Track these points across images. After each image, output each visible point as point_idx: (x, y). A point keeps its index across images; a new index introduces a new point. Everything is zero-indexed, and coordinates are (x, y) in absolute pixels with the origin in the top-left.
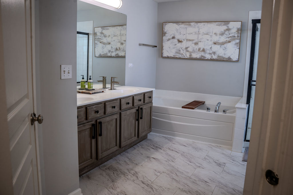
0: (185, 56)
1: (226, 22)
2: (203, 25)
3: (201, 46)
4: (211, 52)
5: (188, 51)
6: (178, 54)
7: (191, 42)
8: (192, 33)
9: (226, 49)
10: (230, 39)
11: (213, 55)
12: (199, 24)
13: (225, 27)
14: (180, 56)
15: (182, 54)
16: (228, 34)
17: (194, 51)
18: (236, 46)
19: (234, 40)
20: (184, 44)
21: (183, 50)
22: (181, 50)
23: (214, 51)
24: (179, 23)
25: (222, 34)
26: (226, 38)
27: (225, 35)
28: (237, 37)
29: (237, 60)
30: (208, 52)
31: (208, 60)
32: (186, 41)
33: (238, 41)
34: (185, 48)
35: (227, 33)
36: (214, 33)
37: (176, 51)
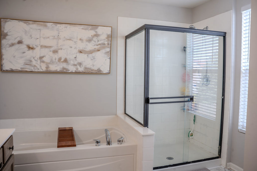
0: (40, 69)
1: (94, 26)
2: (65, 27)
3: (62, 54)
4: (76, 63)
5: (43, 62)
6: (28, 66)
7: (47, 50)
8: (49, 38)
9: (94, 58)
10: (99, 46)
11: (78, 67)
12: (59, 25)
13: (92, 33)
14: (32, 68)
15: (35, 66)
16: (97, 41)
17: (52, 62)
18: (106, 56)
19: (104, 48)
20: (38, 53)
21: (36, 60)
22: (33, 60)
23: (79, 62)
24: (29, 22)
25: (90, 40)
26: (95, 45)
27: (93, 42)
28: (107, 45)
29: (108, 72)
30: (72, 62)
31: (72, 73)
32: (39, 47)
33: (108, 50)
34: (38, 57)
35: (95, 39)
36: (79, 38)
37: (25, 62)
